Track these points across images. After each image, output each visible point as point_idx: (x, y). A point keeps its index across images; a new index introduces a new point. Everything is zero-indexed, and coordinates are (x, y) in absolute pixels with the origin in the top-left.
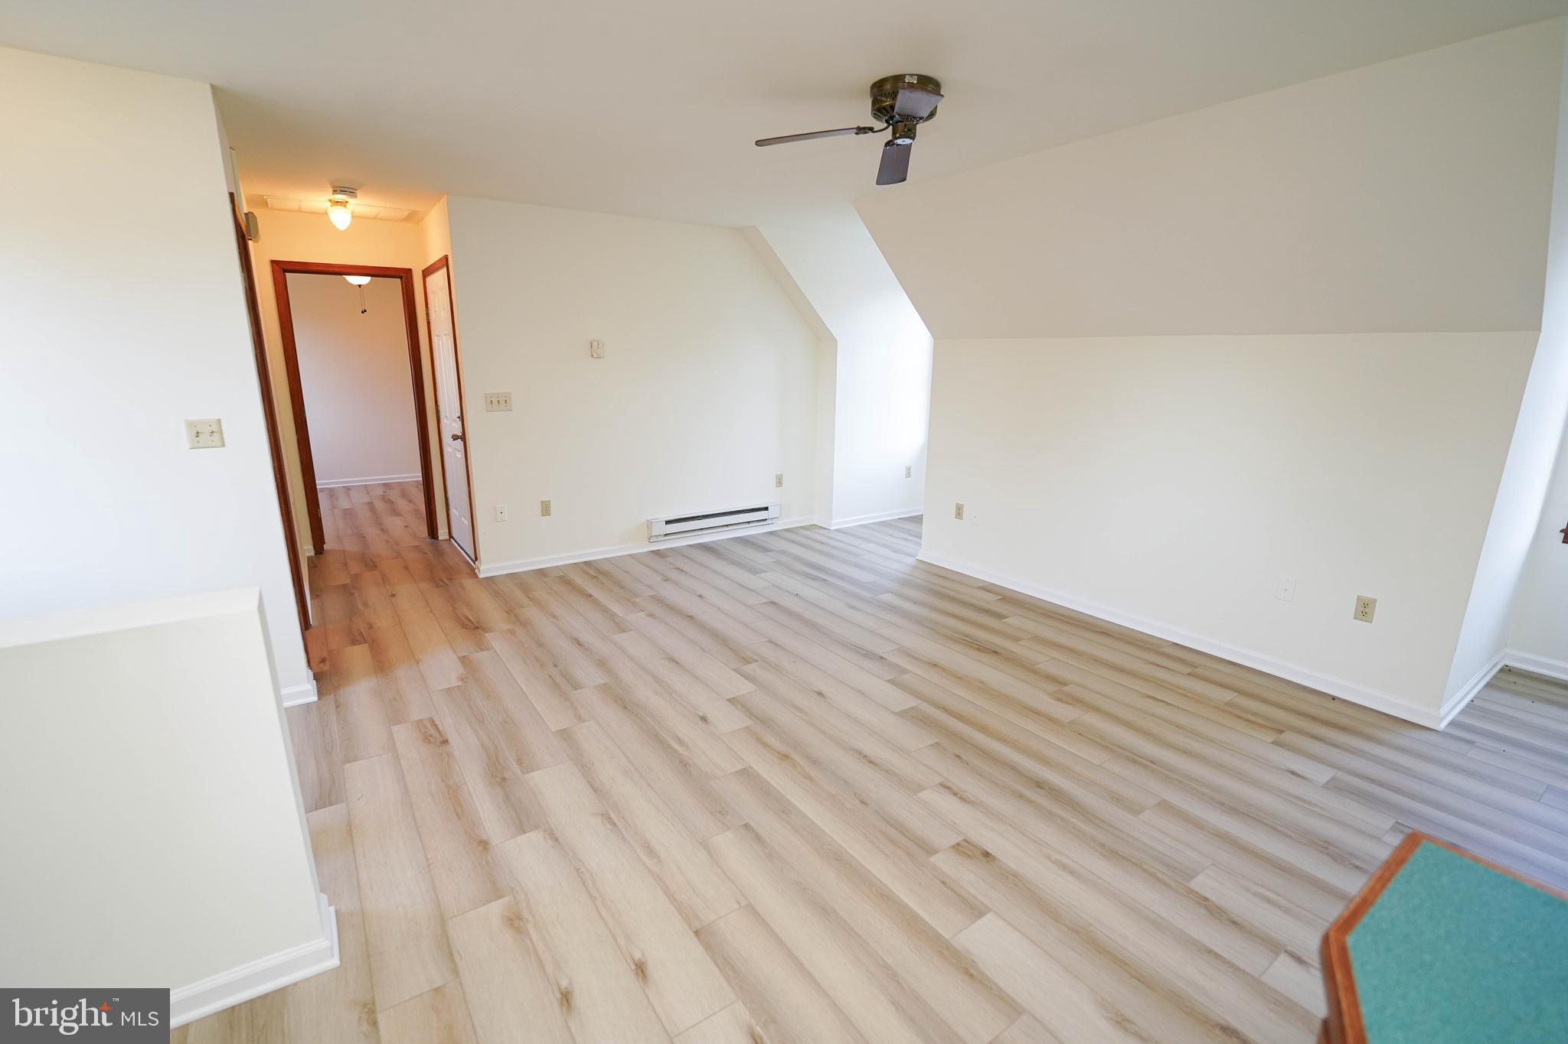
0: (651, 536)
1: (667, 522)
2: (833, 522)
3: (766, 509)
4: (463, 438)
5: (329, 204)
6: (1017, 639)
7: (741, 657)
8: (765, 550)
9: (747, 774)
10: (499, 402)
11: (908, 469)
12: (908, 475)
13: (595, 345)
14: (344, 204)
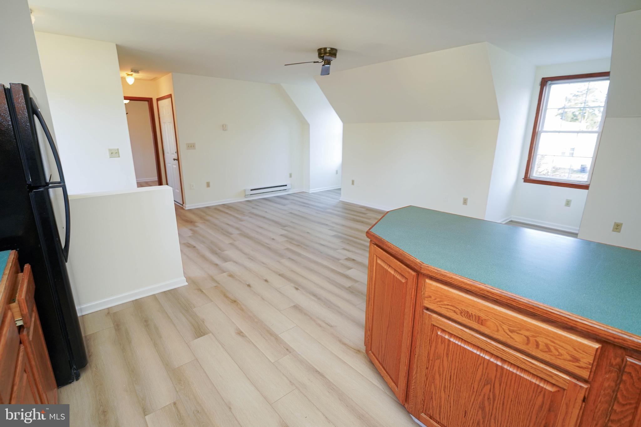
0: (246, 195)
1: (252, 190)
2: (310, 190)
3: (286, 185)
4: (178, 160)
5: (126, 75)
6: (369, 219)
7: (283, 226)
8: (287, 199)
9: (288, 249)
10: (191, 146)
11: (337, 171)
12: (337, 173)
13: (224, 126)
14: (131, 75)
